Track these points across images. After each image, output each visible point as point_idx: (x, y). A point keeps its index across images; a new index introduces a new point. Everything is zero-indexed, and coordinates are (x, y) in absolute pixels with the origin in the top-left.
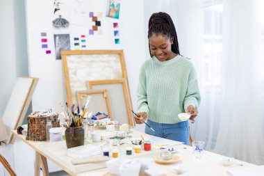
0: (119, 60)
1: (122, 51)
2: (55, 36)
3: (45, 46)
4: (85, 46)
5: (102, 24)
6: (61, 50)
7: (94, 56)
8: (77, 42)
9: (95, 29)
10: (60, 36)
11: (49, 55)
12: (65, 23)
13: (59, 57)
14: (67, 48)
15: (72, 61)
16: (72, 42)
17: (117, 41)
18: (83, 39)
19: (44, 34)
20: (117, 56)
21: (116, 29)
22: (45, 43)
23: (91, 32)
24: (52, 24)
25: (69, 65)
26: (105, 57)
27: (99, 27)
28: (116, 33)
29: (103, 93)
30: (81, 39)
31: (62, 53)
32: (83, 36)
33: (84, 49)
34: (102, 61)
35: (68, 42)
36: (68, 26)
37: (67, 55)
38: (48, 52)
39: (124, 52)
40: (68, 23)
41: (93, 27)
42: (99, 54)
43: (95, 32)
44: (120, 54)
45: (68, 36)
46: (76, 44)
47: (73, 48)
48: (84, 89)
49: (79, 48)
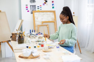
0: (54, 14)
1: (55, 11)
2: (31, 6)
3: (27, 9)
4: (41, 9)
5: (48, 1)
6: (32, 10)
7: (44, 13)
8: (38, 8)
9: (45, 3)
10: (33, 6)
11: (28, 12)
12: (34, 1)
13: (32, 13)
14: (35, 10)
15: (36, 14)
16: (37, 8)
17: (53, 7)
18: (41, 7)
19: (27, 5)
20: (53, 13)
21: (53, 3)
22: (27, 8)
23: (44, 4)
24: (29, 2)
25: (35, 16)
26: (49, 13)
27: (46, 3)
28: (53, 5)
29: (47, 26)
30: (40, 7)
31: (33, 11)
32: (41, 6)
33: (41, 10)
34: (47, 15)
35: (35, 8)
36: (35, 2)
37: (35, 12)
38: (28, 11)
39: (56, 11)
40: (35, 1)
41: (44, 2)
42: (46, 12)
43: (45, 4)
44: (54, 12)
45: (35, 6)
46: (38, 9)
47: (37, 10)
48: (40, 24)
49: (39, 10)
